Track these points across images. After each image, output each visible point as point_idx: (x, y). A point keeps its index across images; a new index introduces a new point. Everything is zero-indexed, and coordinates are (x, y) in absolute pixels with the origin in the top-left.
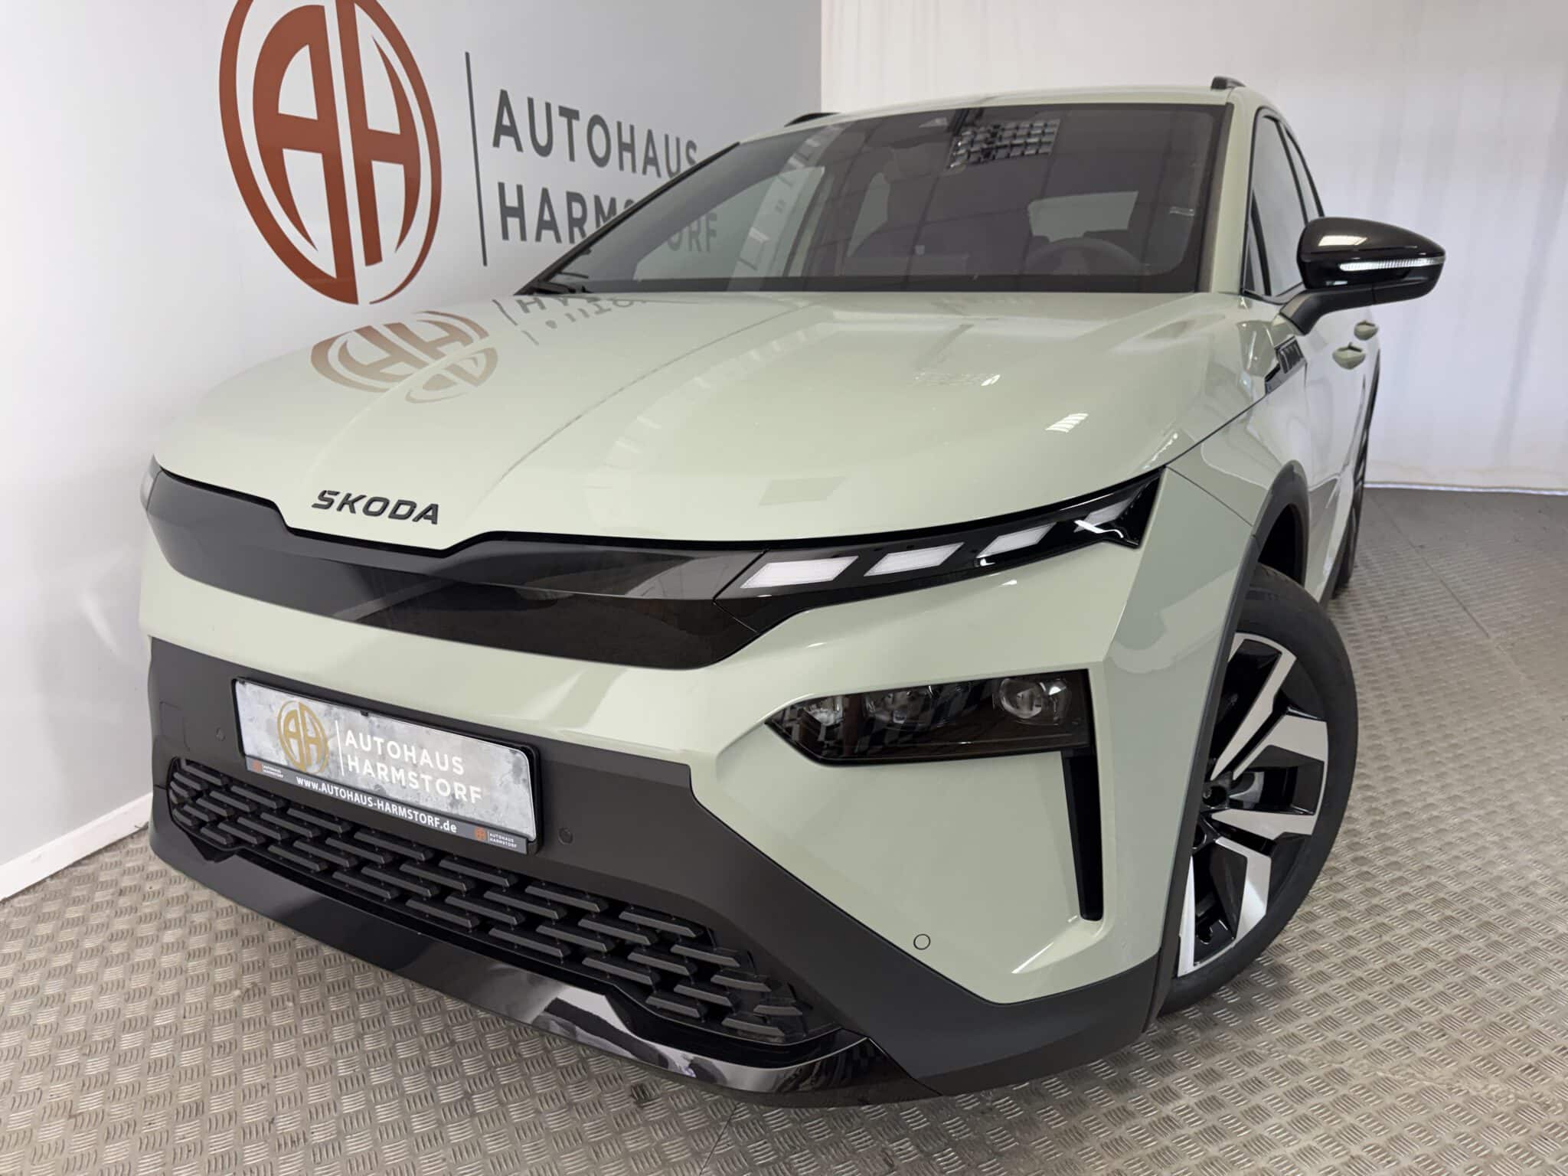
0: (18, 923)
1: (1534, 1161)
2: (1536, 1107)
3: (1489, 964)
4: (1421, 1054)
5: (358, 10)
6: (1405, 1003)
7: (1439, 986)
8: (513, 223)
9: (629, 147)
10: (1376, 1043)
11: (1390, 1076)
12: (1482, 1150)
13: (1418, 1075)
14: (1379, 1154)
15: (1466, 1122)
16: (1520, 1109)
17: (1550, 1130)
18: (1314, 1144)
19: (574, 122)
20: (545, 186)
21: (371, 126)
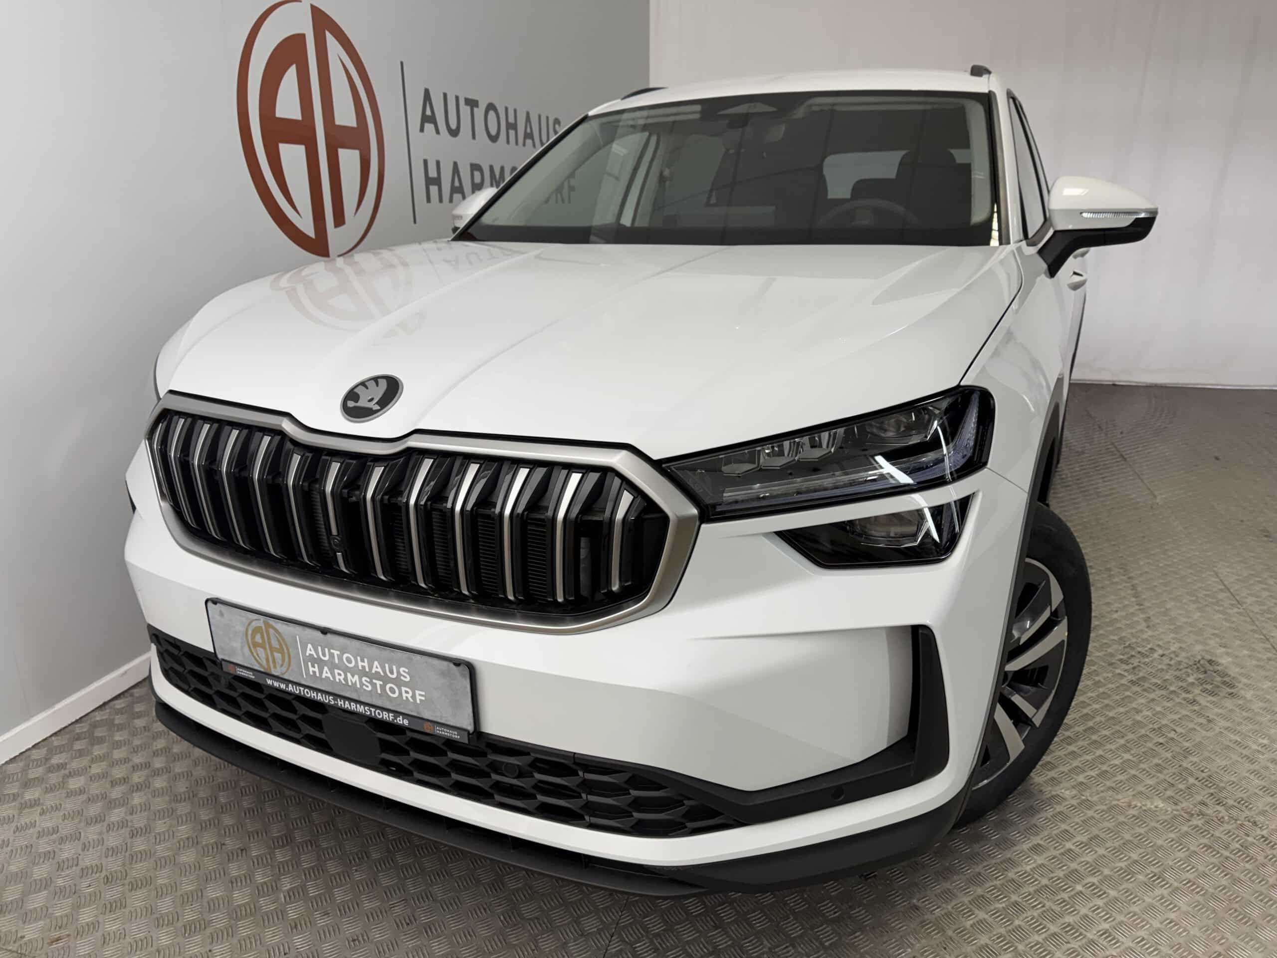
3: (1155, 726)
5: (329, 36)
8: (434, 189)
9: (512, 126)
13: (1108, 798)
14: (1083, 847)
15: (1139, 826)
17: (1193, 829)
19: (475, 109)
20: (455, 160)
21: (338, 122)
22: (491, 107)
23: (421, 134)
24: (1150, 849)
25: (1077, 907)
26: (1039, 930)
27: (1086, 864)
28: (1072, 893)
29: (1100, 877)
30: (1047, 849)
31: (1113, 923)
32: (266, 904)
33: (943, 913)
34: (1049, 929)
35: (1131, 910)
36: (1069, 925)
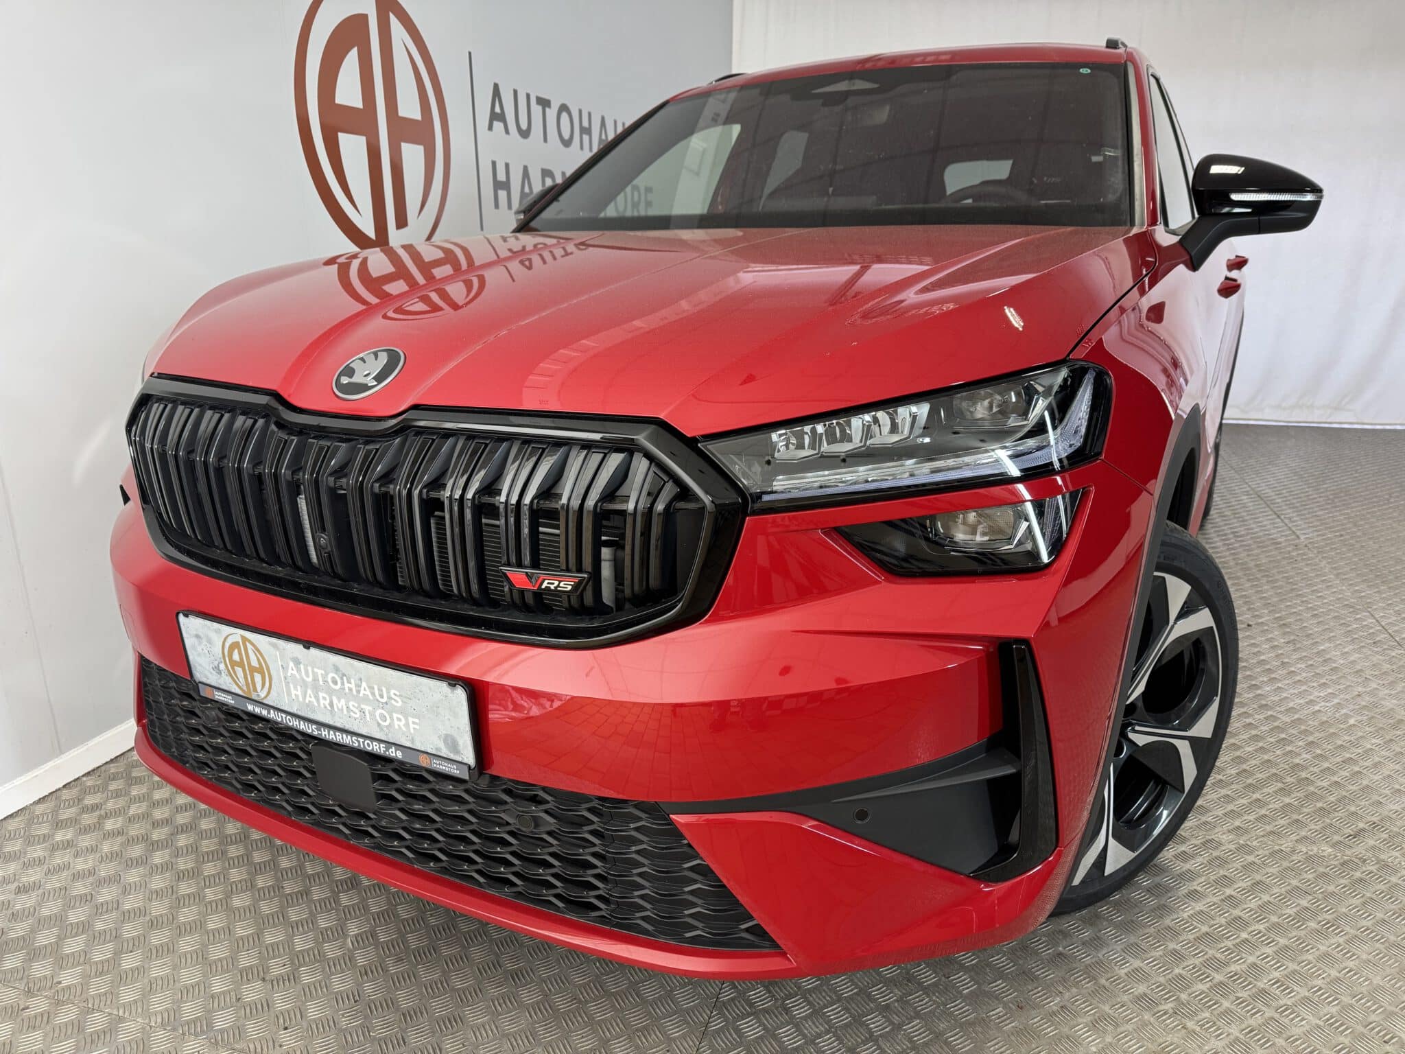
1: (1356, 895)
2: (1357, 861)
3: (1316, 770)
4: (1268, 828)
5: (392, 17)
6: (1256, 796)
7: (1280, 785)
8: (502, 194)
9: (586, 131)
10: (1237, 823)
11: (1249, 843)
12: (1320, 889)
13: (1269, 843)
14: (1246, 893)
15: (1306, 872)
16: (1343, 864)
17: (1367, 875)
18: (1199, 888)
19: (547, 109)
20: (525, 164)
21: (401, 114)
22: (564, 108)
23: (490, 132)
24: (1320, 895)
25: (1244, 955)
26: (1202, 980)
27: (1250, 911)
28: (1238, 941)
29: (1266, 924)
30: (1205, 895)
31: (1286, 972)
33: (1093, 961)
34: (1214, 978)
35: (1304, 958)
36: (1236, 974)
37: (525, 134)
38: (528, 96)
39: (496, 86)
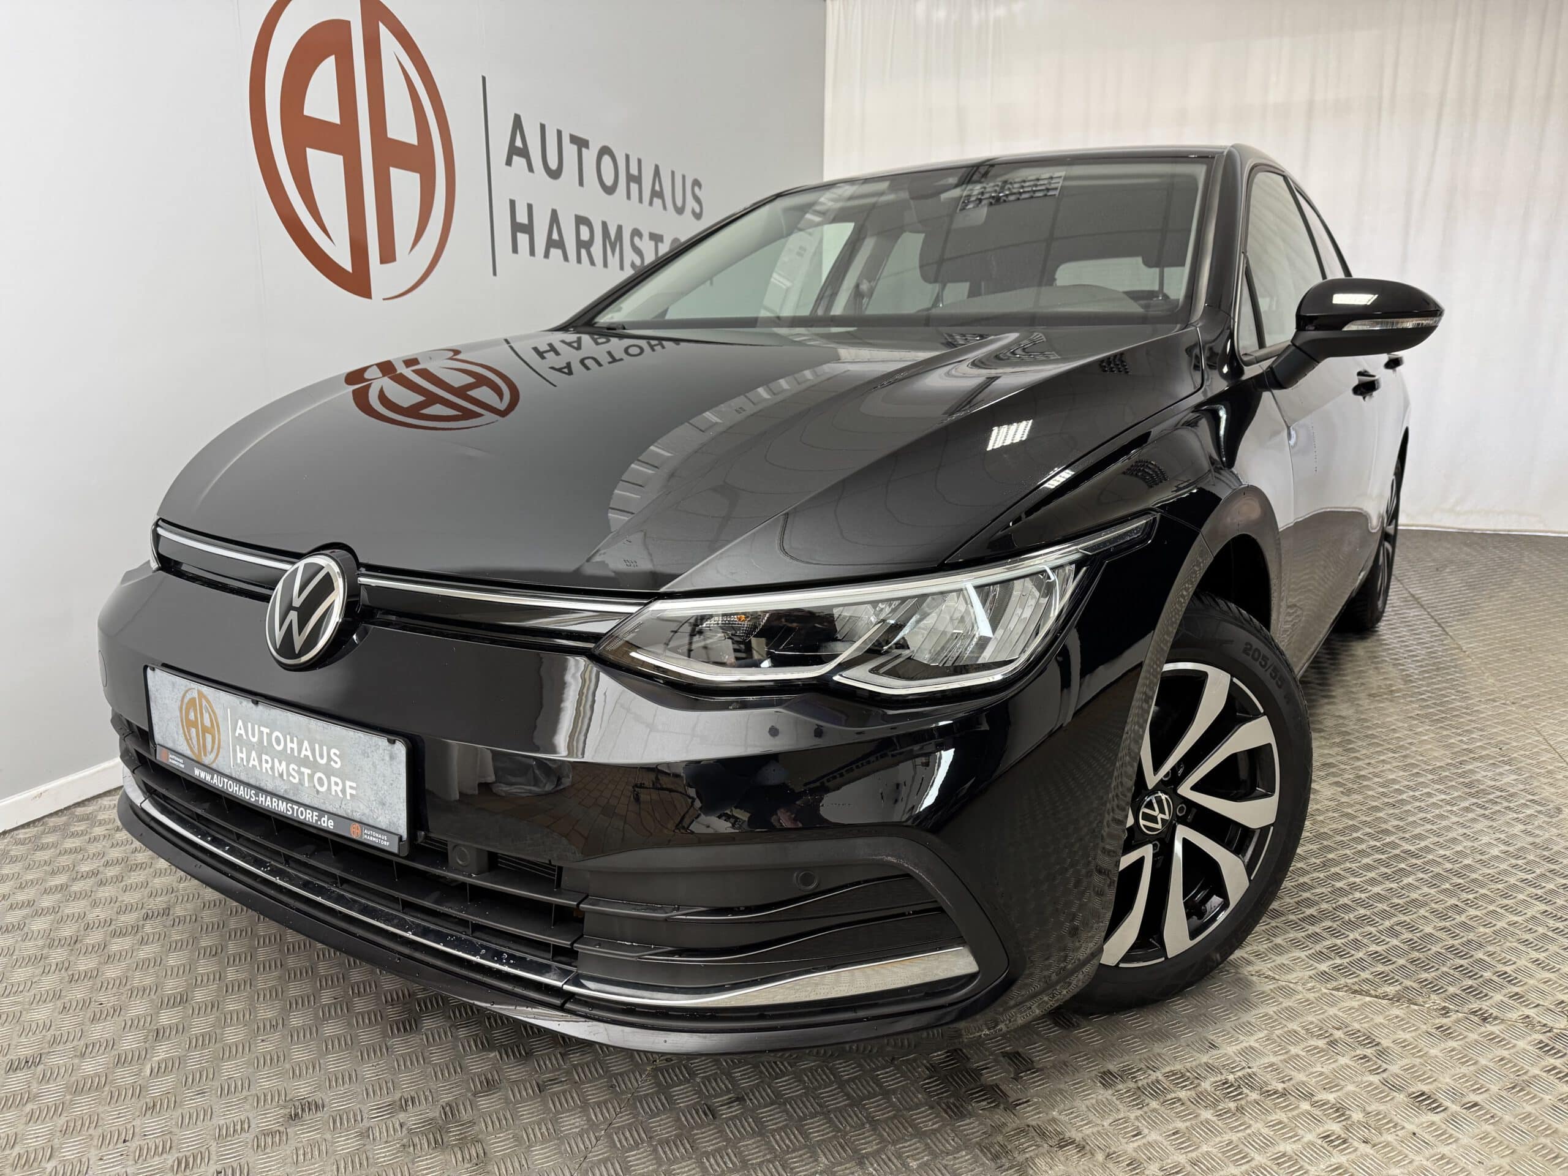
0: (16, 851)
1: (1467, 1061)
2: (1475, 1020)
4: (1364, 975)
5: (384, 31)
6: (1353, 935)
8: (523, 239)
9: (638, 180)
10: (1323, 967)
11: (1334, 993)
12: (1418, 1052)
13: (1362, 993)
14: (1319, 1053)
15: (1404, 1030)
16: (1458, 1022)
17: (1486, 1037)
18: (1257, 1045)
19: (584, 150)
20: (554, 208)
21: (390, 135)
22: (605, 151)
23: (508, 167)
24: (1418, 1060)
25: (1300, 1132)
26: (1237, 1160)
27: (1320, 1075)
28: (1295, 1113)
29: (1339, 1094)
30: (1264, 1054)
31: (1353, 1156)
32: (124, 1077)
33: (1095, 1130)
34: (1253, 1159)
35: (1383, 1139)
36: (1284, 1155)
37: (555, 174)
38: (559, 133)
39: (517, 120)
